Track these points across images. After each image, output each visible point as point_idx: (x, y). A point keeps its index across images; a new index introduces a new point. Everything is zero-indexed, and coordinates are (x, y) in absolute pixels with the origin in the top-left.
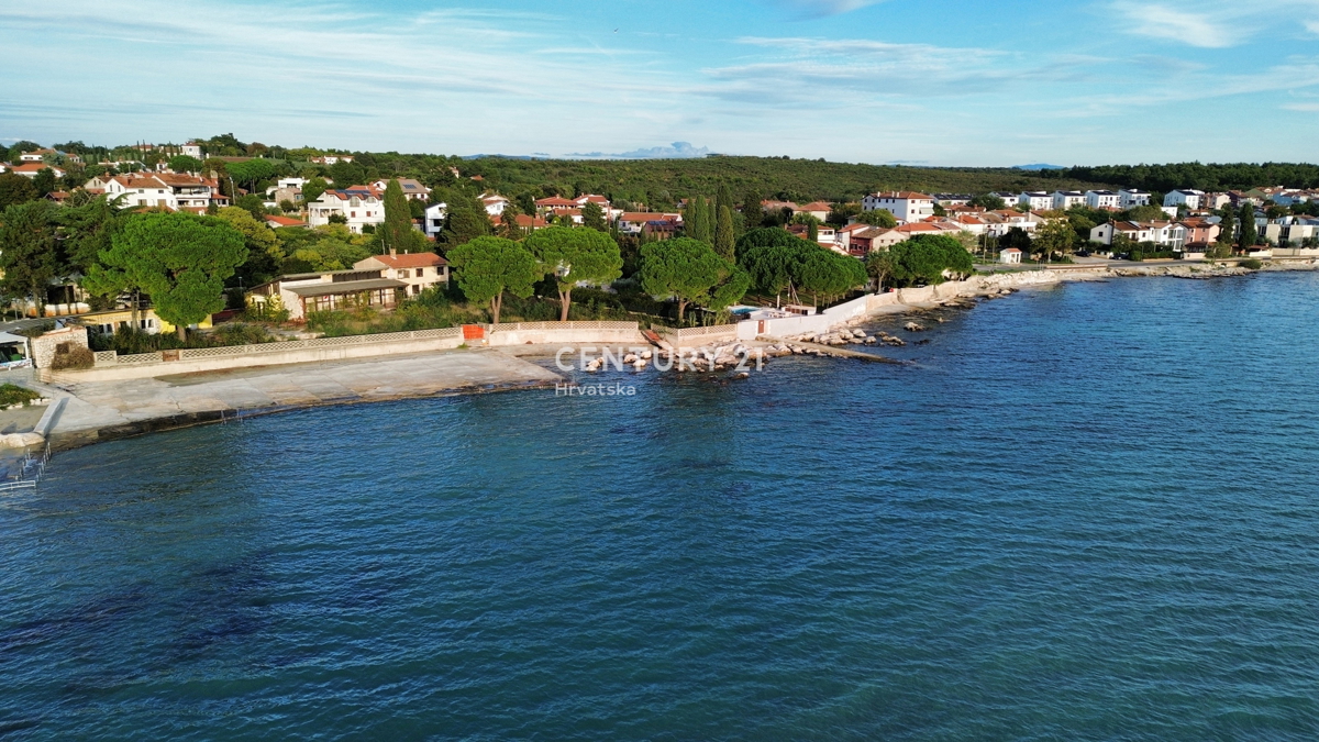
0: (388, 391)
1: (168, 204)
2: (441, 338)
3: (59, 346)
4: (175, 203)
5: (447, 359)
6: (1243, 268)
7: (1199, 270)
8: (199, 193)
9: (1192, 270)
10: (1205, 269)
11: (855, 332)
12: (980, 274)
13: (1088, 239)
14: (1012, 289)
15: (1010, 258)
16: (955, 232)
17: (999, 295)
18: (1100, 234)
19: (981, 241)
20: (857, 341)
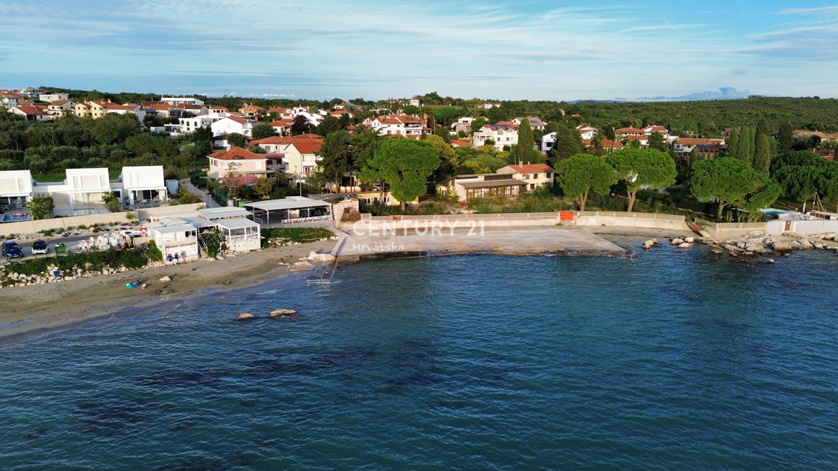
0: (511, 249)
1: (402, 133)
2: (546, 218)
3: (345, 209)
4: (405, 132)
5: (549, 232)
8: (417, 126)
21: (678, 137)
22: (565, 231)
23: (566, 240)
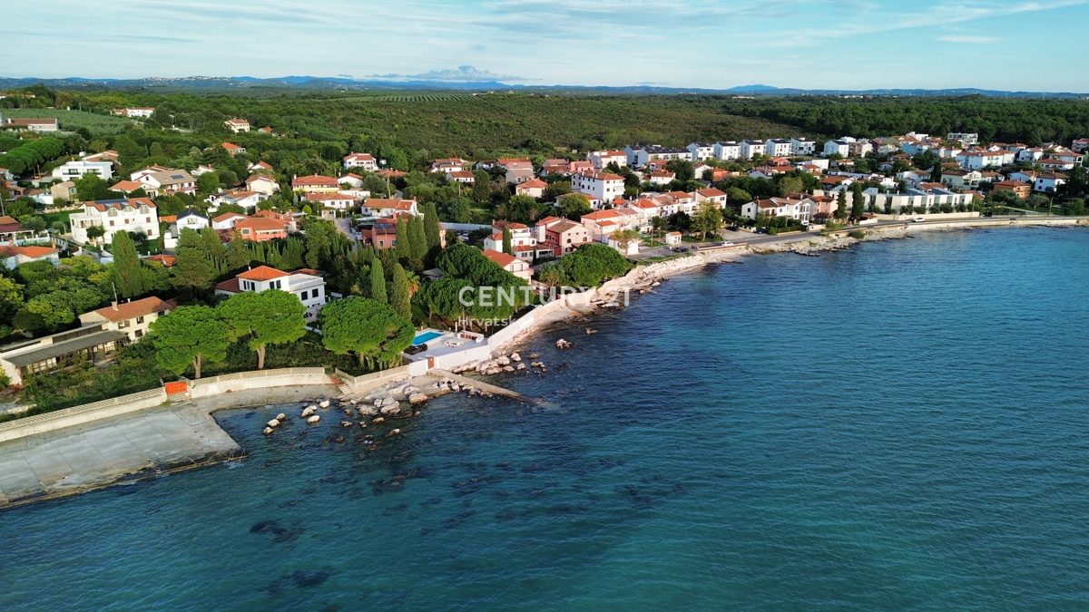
2: (144, 399)
5: (147, 423)
6: (851, 238)
7: (815, 245)
9: (811, 244)
10: (821, 242)
11: (513, 356)
12: (641, 264)
13: (740, 214)
14: (663, 279)
15: (673, 239)
16: (633, 216)
17: (649, 289)
18: (749, 210)
19: (655, 221)
20: (510, 369)
21: (368, 193)
22: (171, 416)
23: (164, 440)
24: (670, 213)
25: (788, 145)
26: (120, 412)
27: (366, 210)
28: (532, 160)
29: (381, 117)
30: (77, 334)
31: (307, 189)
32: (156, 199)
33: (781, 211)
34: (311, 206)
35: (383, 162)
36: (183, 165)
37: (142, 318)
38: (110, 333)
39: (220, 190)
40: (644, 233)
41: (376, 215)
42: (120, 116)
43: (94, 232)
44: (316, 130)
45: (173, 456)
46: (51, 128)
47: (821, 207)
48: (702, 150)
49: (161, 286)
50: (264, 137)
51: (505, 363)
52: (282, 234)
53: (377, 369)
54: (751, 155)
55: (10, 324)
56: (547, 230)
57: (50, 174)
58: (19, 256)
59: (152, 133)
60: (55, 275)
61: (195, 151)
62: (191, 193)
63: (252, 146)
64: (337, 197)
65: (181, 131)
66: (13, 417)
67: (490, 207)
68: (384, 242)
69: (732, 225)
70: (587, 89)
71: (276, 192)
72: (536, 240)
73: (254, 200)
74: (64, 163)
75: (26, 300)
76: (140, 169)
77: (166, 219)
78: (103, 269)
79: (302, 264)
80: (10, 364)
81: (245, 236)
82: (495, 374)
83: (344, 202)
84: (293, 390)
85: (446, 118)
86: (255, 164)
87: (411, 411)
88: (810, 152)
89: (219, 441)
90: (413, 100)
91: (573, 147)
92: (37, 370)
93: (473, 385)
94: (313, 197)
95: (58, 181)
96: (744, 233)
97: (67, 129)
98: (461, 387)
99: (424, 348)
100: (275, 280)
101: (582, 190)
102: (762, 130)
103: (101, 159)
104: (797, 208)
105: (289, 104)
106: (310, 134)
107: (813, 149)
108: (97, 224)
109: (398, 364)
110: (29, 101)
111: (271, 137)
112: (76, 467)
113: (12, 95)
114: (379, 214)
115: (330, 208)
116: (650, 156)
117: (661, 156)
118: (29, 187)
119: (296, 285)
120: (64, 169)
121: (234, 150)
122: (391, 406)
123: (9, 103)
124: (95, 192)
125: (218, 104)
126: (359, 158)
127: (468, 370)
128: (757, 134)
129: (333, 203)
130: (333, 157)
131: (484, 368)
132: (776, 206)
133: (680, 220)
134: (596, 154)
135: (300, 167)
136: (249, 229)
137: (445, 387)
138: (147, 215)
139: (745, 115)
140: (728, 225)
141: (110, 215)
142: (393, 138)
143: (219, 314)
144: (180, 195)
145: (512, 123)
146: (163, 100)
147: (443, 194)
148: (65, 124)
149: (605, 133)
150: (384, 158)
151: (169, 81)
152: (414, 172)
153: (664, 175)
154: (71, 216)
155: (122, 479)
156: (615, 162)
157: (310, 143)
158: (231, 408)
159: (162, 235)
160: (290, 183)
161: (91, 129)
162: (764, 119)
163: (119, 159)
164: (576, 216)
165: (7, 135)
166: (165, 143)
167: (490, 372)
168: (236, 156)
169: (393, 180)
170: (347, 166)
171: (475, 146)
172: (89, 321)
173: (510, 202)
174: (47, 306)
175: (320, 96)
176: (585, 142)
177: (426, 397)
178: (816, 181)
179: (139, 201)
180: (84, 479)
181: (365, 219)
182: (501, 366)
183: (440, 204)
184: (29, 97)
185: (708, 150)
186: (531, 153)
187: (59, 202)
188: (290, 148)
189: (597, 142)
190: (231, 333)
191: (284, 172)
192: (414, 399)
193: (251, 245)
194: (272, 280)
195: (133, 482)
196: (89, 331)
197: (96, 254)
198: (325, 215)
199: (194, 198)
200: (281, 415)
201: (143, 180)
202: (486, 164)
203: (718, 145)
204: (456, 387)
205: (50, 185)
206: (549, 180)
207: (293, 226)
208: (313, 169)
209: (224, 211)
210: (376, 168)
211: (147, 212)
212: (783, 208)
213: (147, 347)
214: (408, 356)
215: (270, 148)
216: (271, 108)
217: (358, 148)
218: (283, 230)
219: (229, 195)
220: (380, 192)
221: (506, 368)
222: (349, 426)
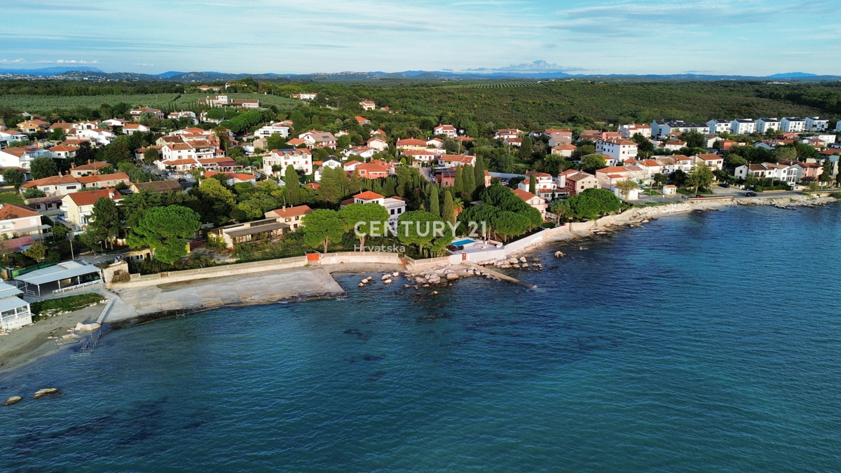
6: (832, 198)
7: (795, 201)
11: (521, 259)
12: (636, 206)
13: (733, 175)
14: (652, 219)
15: (670, 191)
16: (638, 172)
17: (638, 225)
18: (741, 172)
19: (657, 177)
20: (517, 266)
21: (445, 151)
22: (309, 272)
23: (304, 284)
24: (671, 171)
25: (801, 123)
26: (282, 268)
27: (442, 162)
28: (573, 132)
29: (466, 99)
30: (263, 223)
31: (405, 147)
32: (313, 150)
33: (770, 173)
34: (406, 158)
35: (462, 131)
36: (330, 130)
37: (298, 217)
38: (280, 224)
39: (350, 146)
40: (647, 185)
41: (447, 166)
42: (296, 99)
43: (276, 168)
44: (419, 108)
45: (308, 292)
46: (255, 105)
47: (808, 172)
48: (720, 125)
49: (310, 200)
50: (384, 113)
51: (514, 262)
52: (384, 174)
53: (429, 257)
54: (765, 130)
55: (228, 217)
56: (567, 179)
57: (253, 134)
58: (235, 179)
59: (315, 110)
60: (253, 190)
61: (338, 121)
62: (333, 148)
63: (375, 119)
64: (424, 153)
65: (332, 109)
66: (228, 264)
67: (530, 163)
68: (450, 182)
69: (725, 182)
70: (636, 77)
71: (386, 149)
72: (556, 185)
73: (371, 153)
74: (261, 127)
75: (237, 203)
76: (305, 132)
77: (317, 163)
78: (279, 189)
79: (395, 194)
80: (228, 235)
81: (362, 175)
82: (507, 268)
83: (428, 156)
84: (379, 265)
85: (513, 100)
86: (375, 131)
87: (447, 284)
88: (823, 129)
89: (334, 287)
90: (492, 87)
91: (610, 122)
92: (241, 241)
93: (488, 273)
94: (408, 152)
95: (257, 138)
96: (733, 189)
97: (264, 106)
98: (481, 273)
99: (461, 248)
100: (375, 200)
101: (604, 152)
102: (782, 110)
103: (283, 125)
104: (785, 172)
105: (403, 90)
106: (415, 111)
107: (826, 126)
108: (278, 164)
109: (442, 255)
110: (243, 88)
111: (388, 113)
112: (258, 292)
113: (233, 85)
114: (450, 165)
115: (419, 161)
116: (672, 129)
117: (682, 129)
118: (241, 141)
119: (388, 205)
120: (261, 130)
121: (363, 122)
122: (435, 279)
123: (232, 90)
124: (278, 144)
125: (357, 91)
126: (445, 128)
127: (489, 265)
128: (776, 113)
129: (420, 157)
130: (427, 128)
131: (499, 264)
132: (765, 169)
133: (677, 176)
134: (626, 126)
135: (403, 133)
136: (365, 171)
137: (471, 272)
138: (306, 160)
139: (771, 98)
140: (721, 183)
141: (285, 158)
142: (472, 114)
143: (340, 215)
144: (327, 148)
145: (563, 103)
146: (323, 88)
147: (497, 153)
148: (263, 103)
149: (639, 111)
150: (462, 129)
151: (328, 75)
152: (482, 138)
153: (677, 143)
154: (264, 159)
155: (281, 300)
156: (640, 133)
157: (413, 117)
158: (342, 272)
159: (314, 172)
160: (395, 144)
161: (278, 107)
162: (787, 102)
163: (293, 125)
164: (592, 171)
165: (230, 109)
166: (321, 116)
167: (503, 266)
168: (364, 126)
169: (464, 143)
170: (436, 133)
171: (532, 120)
172: (270, 216)
173: (545, 159)
174: (249, 206)
175: (426, 85)
176: (621, 118)
177: (457, 277)
178: (817, 151)
179: (302, 150)
180: (261, 298)
181: (440, 168)
182: (512, 264)
183: (494, 160)
184: (243, 85)
185: (726, 125)
186: (574, 126)
187: (257, 151)
188: (399, 121)
189: (631, 118)
190: (346, 226)
191: (392, 137)
192: (449, 276)
193: (364, 180)
194: (373, 200)
195: (286, 302)
196: (270, 222)
197: (276, 182)
198: (415, 165)
199: (335, 151)
200: (370, 278)
201: (306, 138)
202: (536, 133)
203: (735, 121)
204: (478, 273)
205: (253, 140)
206: (579, 145)
207: (393, 171)
208: (411, 134)
209: (352, 159)
210: (456, 136)
211: (306, 157)
212: (772, 171)
213: (300, 234)
214: (450, 251)
215: (386, 120)
216: (391, 93)
217: (445, 121)
218: (385, 172)
219: (355, 149)
220: (454, 151)
221: (514, 265)
222: (409, 288)
